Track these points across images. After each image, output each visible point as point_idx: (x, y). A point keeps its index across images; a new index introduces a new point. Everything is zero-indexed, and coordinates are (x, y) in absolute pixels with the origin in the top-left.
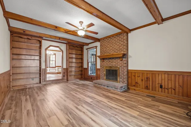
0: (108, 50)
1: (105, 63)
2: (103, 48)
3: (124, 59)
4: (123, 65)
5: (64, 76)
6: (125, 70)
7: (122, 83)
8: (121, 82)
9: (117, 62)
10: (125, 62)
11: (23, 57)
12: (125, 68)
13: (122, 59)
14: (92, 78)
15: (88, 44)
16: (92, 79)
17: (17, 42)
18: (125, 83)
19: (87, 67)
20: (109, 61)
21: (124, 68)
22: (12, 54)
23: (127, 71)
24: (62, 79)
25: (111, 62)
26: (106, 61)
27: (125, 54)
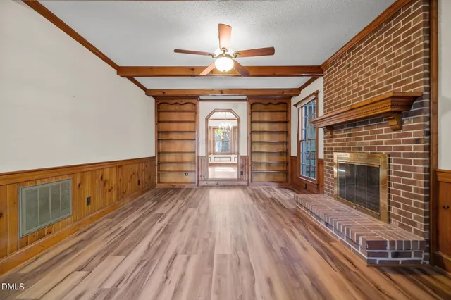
0: (347, 94)
1: (338, 140)
2: (332, 93)
3: (409, 122)
4: (402, 149)
5: (242, 173)
6: (415, 169)
7: (401, 225)
8: (395, 223)
9: (379, 137)
10: (416, 134)
11: (173, 136)
12: (416, 162)
13: (402, 123)
14: (306, 185)
15: (297, 91)
16: (306, 188)
17: (165, 111)
18: (416, 232)
19: (296, 155)
20: (350, 135)
21: (410, 162)
22: (159, 132)
23: (426, 177)
24: (239, 180)
25: (357, 139)
26: (341, 136)
27: (415, 98)
